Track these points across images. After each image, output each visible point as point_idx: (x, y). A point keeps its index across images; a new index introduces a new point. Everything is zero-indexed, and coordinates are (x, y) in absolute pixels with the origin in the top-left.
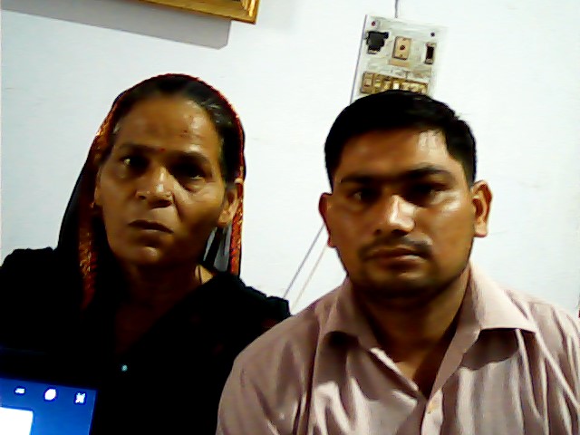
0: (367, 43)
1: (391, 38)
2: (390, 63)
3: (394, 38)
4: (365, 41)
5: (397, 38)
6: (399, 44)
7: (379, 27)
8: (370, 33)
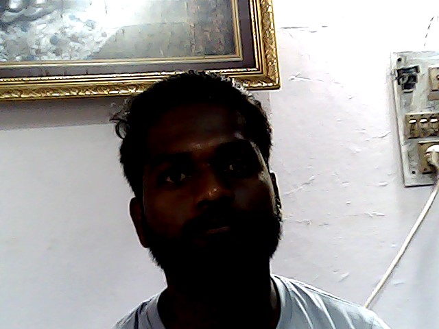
0: (399, 83)
1: (423, 71)
2: (430, 98)
3: (427, 70)
4: (396, 82)
5: (430, 70)
6: (434, 74)
7: (406, 63)
8: (398, 71)
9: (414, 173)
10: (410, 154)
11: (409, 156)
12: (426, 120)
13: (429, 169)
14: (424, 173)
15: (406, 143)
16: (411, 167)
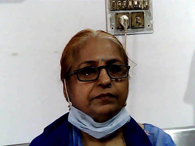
9: (112, 28)
10: (111, 19)
11: (111, 20)
12: (120, 1)
13: (120, 27)
14: (117, 29)
15: (109, 13)
16: (111, 25)
